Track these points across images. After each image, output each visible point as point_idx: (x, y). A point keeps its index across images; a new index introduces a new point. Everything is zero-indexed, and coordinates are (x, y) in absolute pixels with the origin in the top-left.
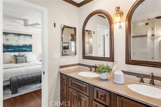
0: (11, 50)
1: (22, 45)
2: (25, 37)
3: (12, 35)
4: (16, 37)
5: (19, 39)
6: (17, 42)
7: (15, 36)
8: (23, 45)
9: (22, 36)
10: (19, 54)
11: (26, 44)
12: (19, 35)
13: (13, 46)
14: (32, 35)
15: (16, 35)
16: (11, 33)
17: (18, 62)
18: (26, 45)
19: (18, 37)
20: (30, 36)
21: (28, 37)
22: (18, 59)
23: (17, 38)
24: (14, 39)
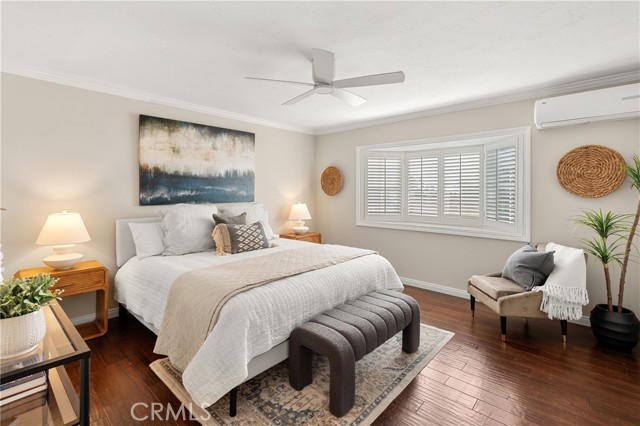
0: (187, 193)
1: (223, 174)
2: (234, 140)
3: (192, 132)
4: (203, 141)
5: (214, 148)
6: (206, 159)
7: (202, 134)
8: (227, 173)
9: (224, 138)
10: (222, 211)
11: (236, 168)
12: (215, 131)
13: (195, 178)
14: (253, 135)
15: (203, 131)
16: (187, 124)
17: (241, 245)
18: (235, 172)
19: (212, 138)
20: (248, 138)
21: (242, 142)
22: (239, 233)
23: (206, 143)
24: (197, 149)
